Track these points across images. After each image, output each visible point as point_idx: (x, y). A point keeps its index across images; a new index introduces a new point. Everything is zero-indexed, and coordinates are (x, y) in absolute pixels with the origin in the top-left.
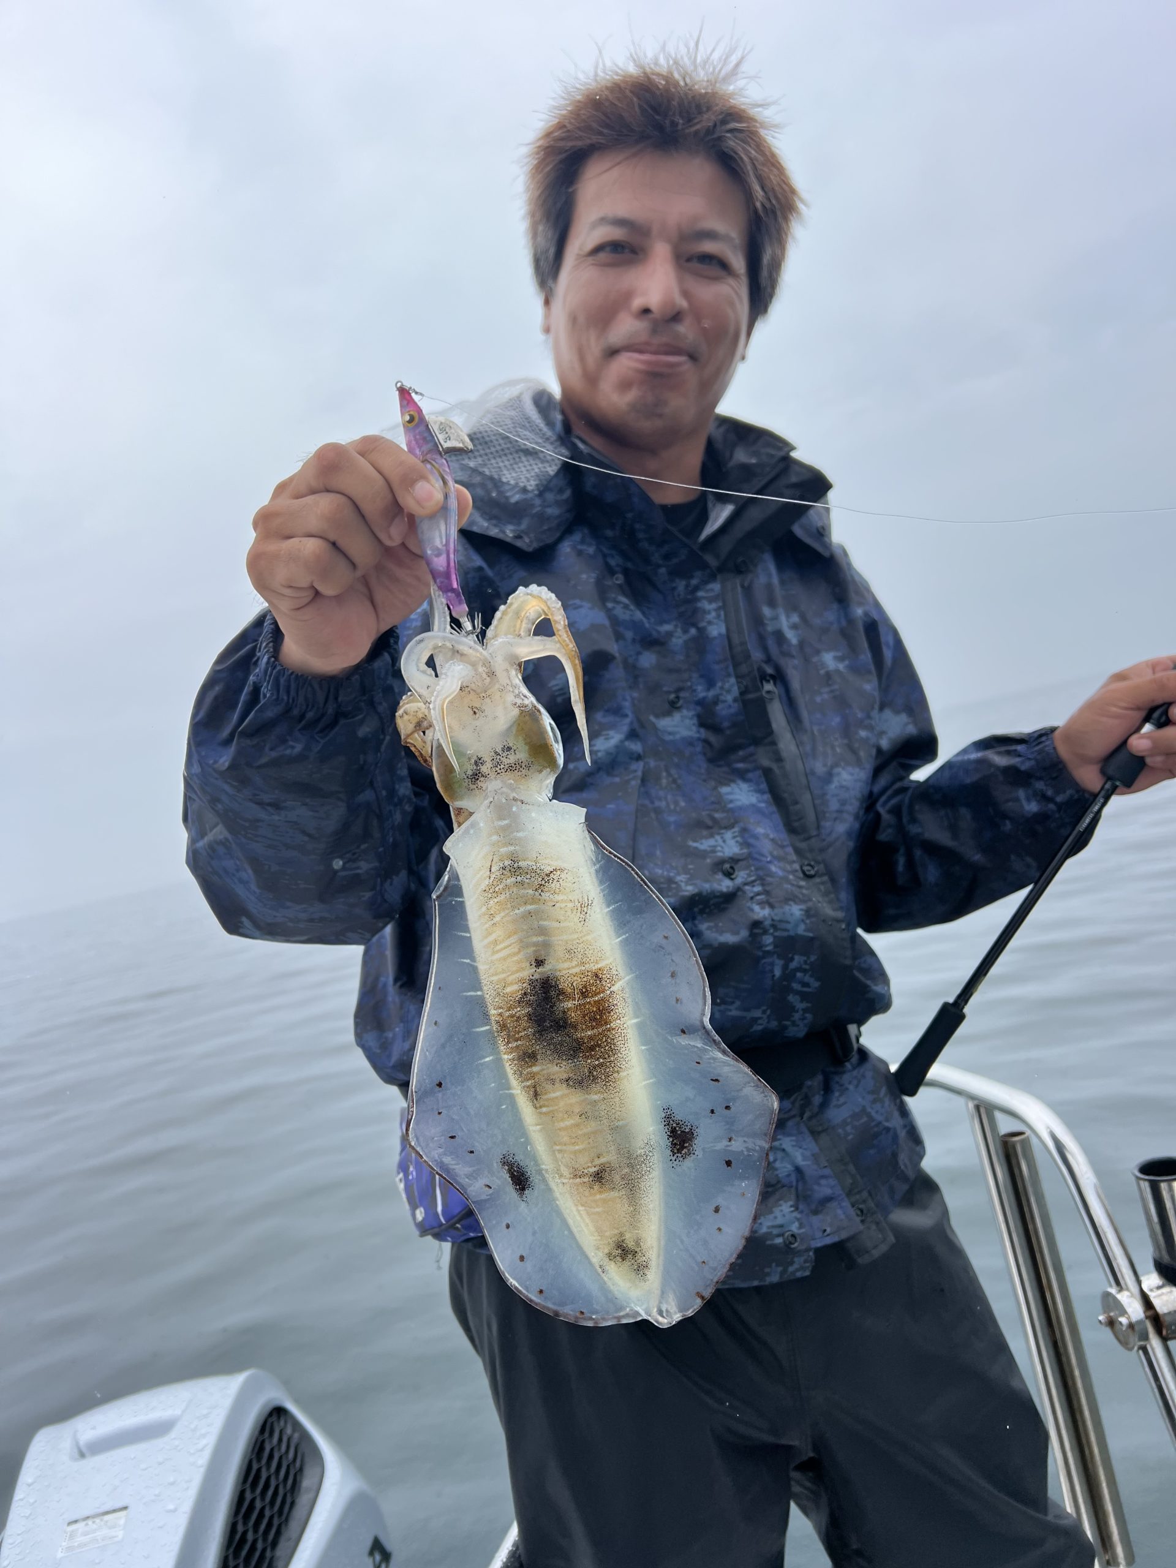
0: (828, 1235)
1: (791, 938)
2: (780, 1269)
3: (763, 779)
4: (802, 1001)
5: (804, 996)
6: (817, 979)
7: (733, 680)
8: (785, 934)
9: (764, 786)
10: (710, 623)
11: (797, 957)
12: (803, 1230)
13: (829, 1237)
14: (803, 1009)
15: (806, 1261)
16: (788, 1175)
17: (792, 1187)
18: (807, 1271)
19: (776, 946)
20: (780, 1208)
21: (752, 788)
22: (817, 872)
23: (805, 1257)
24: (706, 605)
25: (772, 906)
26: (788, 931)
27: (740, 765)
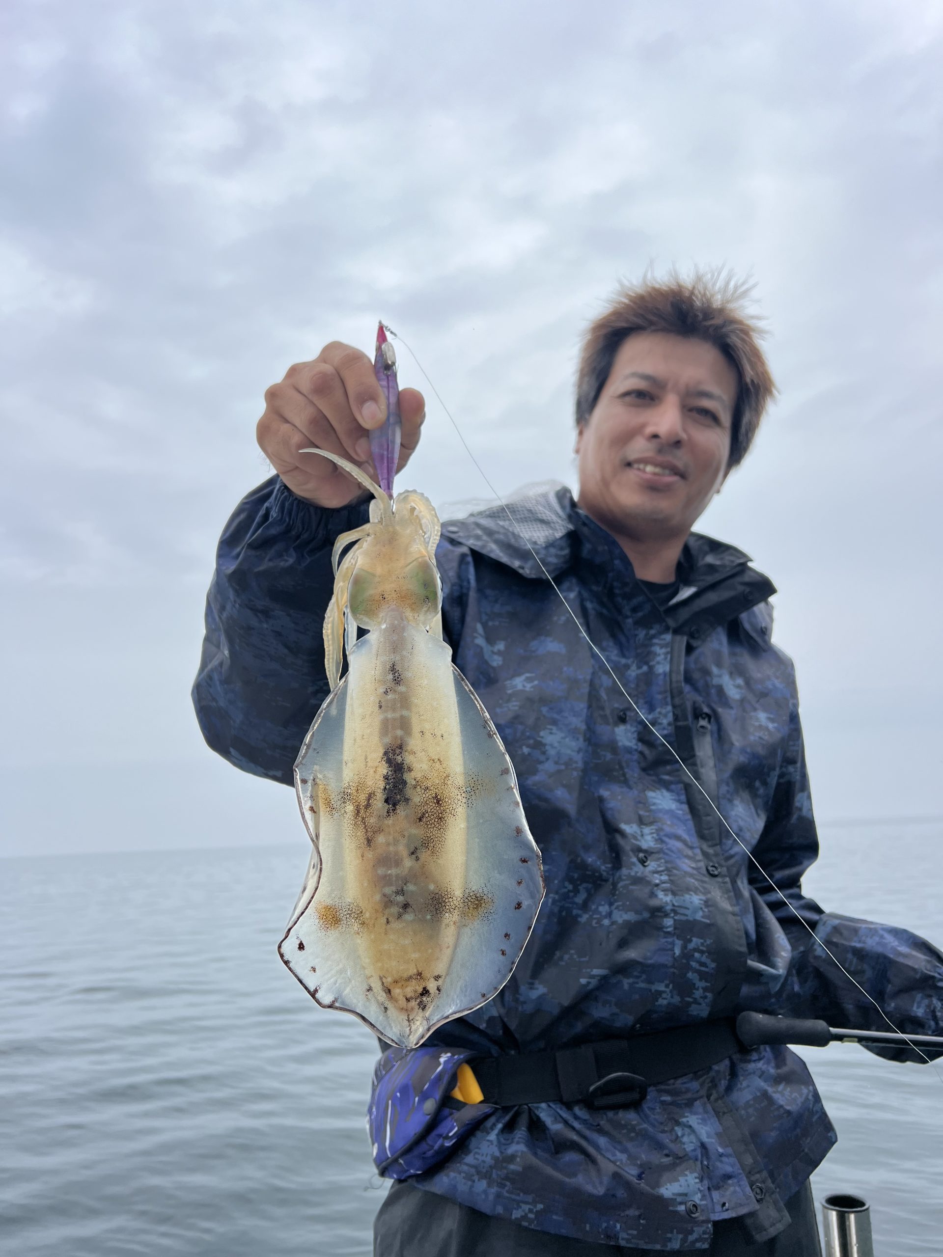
0: (727, 1210)
1: (688, 921)
2: (681, 1236)
3: (683, 792)
4: (701, 980)
5: (703, 976)
6: (713, 961)
7: (669, 708)
8: (683, 918)
9: (683, 798)
10: (658, 663)
11: (694, 939)
12: (704, 1202)
13: (726, 1213)
14: (703, 988)
15: (704, 1233)
16: (694, 1150)
17: (697, 1160)
18: (706, 1243)
19: (675, 928)
20: (686, 1178)
21: (673, 798)
22: (720, 873)
23: (703, 1229)
24: (657, 649)
25: (674, 894)
26: (687, 916)
27: (666, 777)
